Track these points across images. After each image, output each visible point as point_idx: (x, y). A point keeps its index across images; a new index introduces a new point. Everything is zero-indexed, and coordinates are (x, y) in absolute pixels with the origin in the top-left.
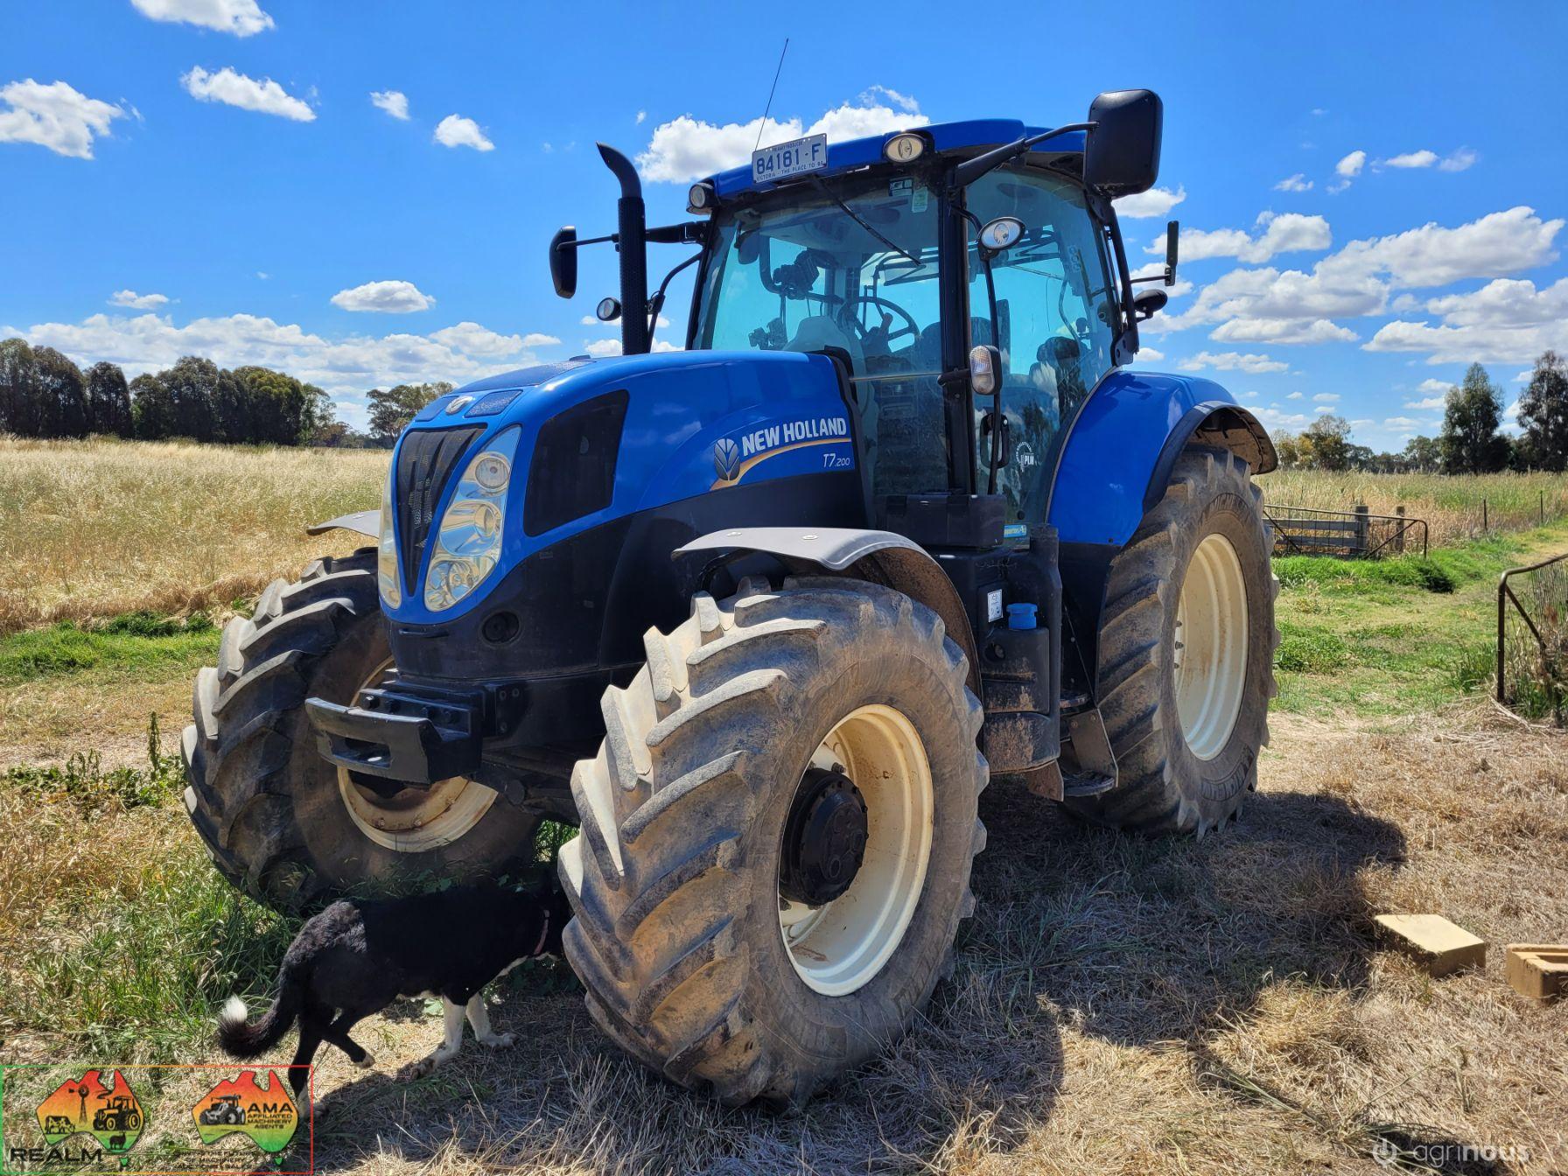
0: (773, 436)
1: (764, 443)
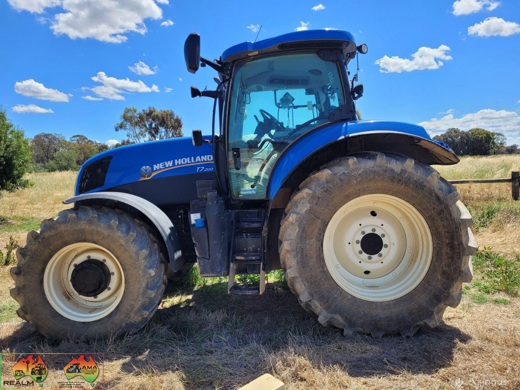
0: (169, 164)
1: (165, 166)
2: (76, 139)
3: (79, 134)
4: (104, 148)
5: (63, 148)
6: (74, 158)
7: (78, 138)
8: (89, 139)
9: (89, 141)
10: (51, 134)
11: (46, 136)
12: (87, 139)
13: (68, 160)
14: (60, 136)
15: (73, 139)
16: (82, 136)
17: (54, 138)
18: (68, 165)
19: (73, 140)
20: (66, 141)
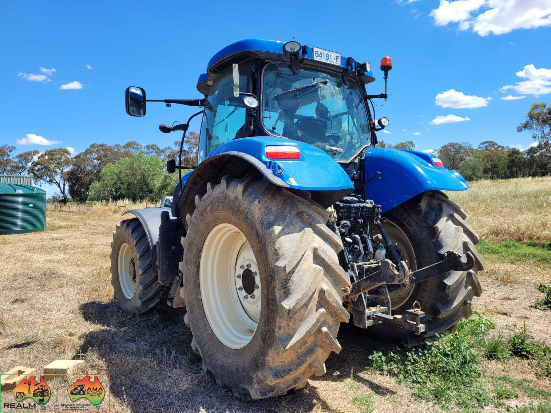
2: (484, 146)
3: (488, 140)
4: (514, 154)
5: (469, 156)
6: (479, 166)
7: (487, 144)
8: (499, 144)
9: (499, 147)
10: (457, 144)
11: (452, 145)
12: (497, 144)
13: (474, 169)
14: (467, 144)
15: (482, 146)
16: (492, 142)
17: (461, 147)
18: (473, 174)
19: (481, 148)
20: (472, 150)
